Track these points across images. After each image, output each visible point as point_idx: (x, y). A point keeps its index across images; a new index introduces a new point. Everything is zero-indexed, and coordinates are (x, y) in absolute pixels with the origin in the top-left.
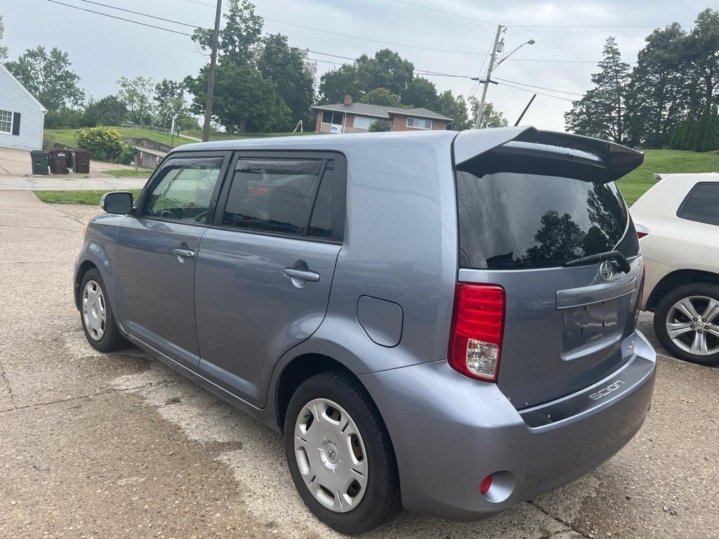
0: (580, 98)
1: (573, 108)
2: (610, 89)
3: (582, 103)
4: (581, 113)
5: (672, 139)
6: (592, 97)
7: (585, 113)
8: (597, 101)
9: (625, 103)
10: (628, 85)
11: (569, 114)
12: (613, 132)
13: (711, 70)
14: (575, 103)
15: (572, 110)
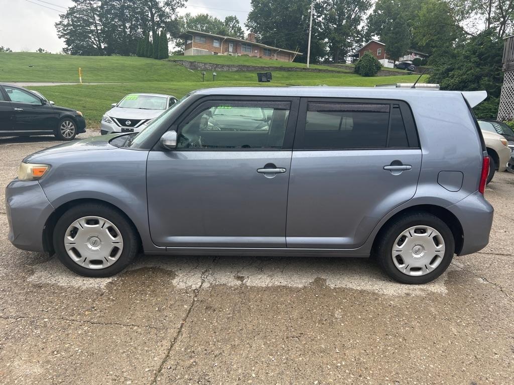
0: (65, 13)
1: (61, 20)
2: (85, 7)
3: (67, 16)
4: (68, 25)
5: (137, 50)
6: (74, 13)
7: (71, 25)
8: (78, 16)
9: (100, 20)
10: (100, 7)
11: (59, 24)
12: (95, 41)
13: (151, 3)
14: (62, 16)
15: (61, 22)
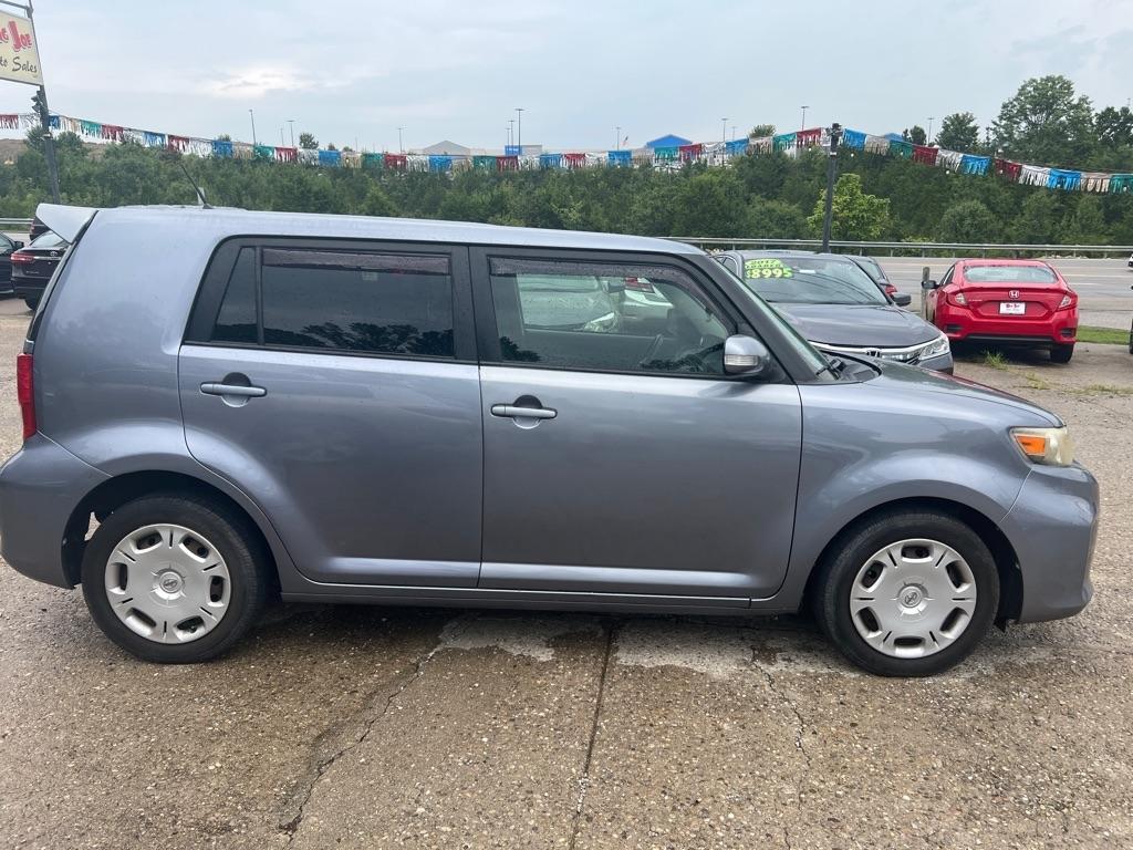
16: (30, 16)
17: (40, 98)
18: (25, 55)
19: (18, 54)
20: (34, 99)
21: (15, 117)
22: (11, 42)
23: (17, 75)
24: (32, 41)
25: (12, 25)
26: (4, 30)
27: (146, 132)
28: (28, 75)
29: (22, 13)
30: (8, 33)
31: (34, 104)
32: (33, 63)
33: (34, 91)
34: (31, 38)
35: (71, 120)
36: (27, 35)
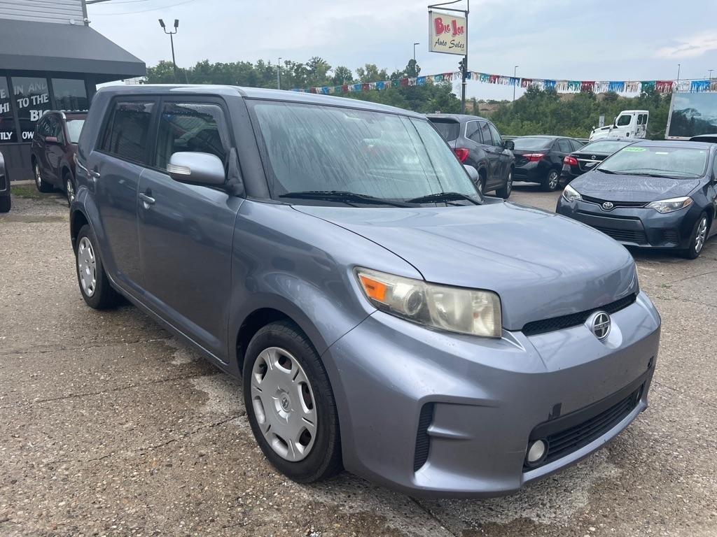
16: (467, 16)
17: (464, 63)
18: (459, 39)
19: (454, 39)
20: (460, 63)
21: (452, 74)
22: (452, 31)
23: (451, 50)
24: (465, 31)
25: (454, 22)
26: (448, 26)
27: (511, 78)
28: (458, 50)
29: (463, 15)
30: (451, 27)
31: (460, 65)
32: (463, 42)
33: (461, 58)
34: (465, 29)
35: (476, 73)
36: (462, 27)
